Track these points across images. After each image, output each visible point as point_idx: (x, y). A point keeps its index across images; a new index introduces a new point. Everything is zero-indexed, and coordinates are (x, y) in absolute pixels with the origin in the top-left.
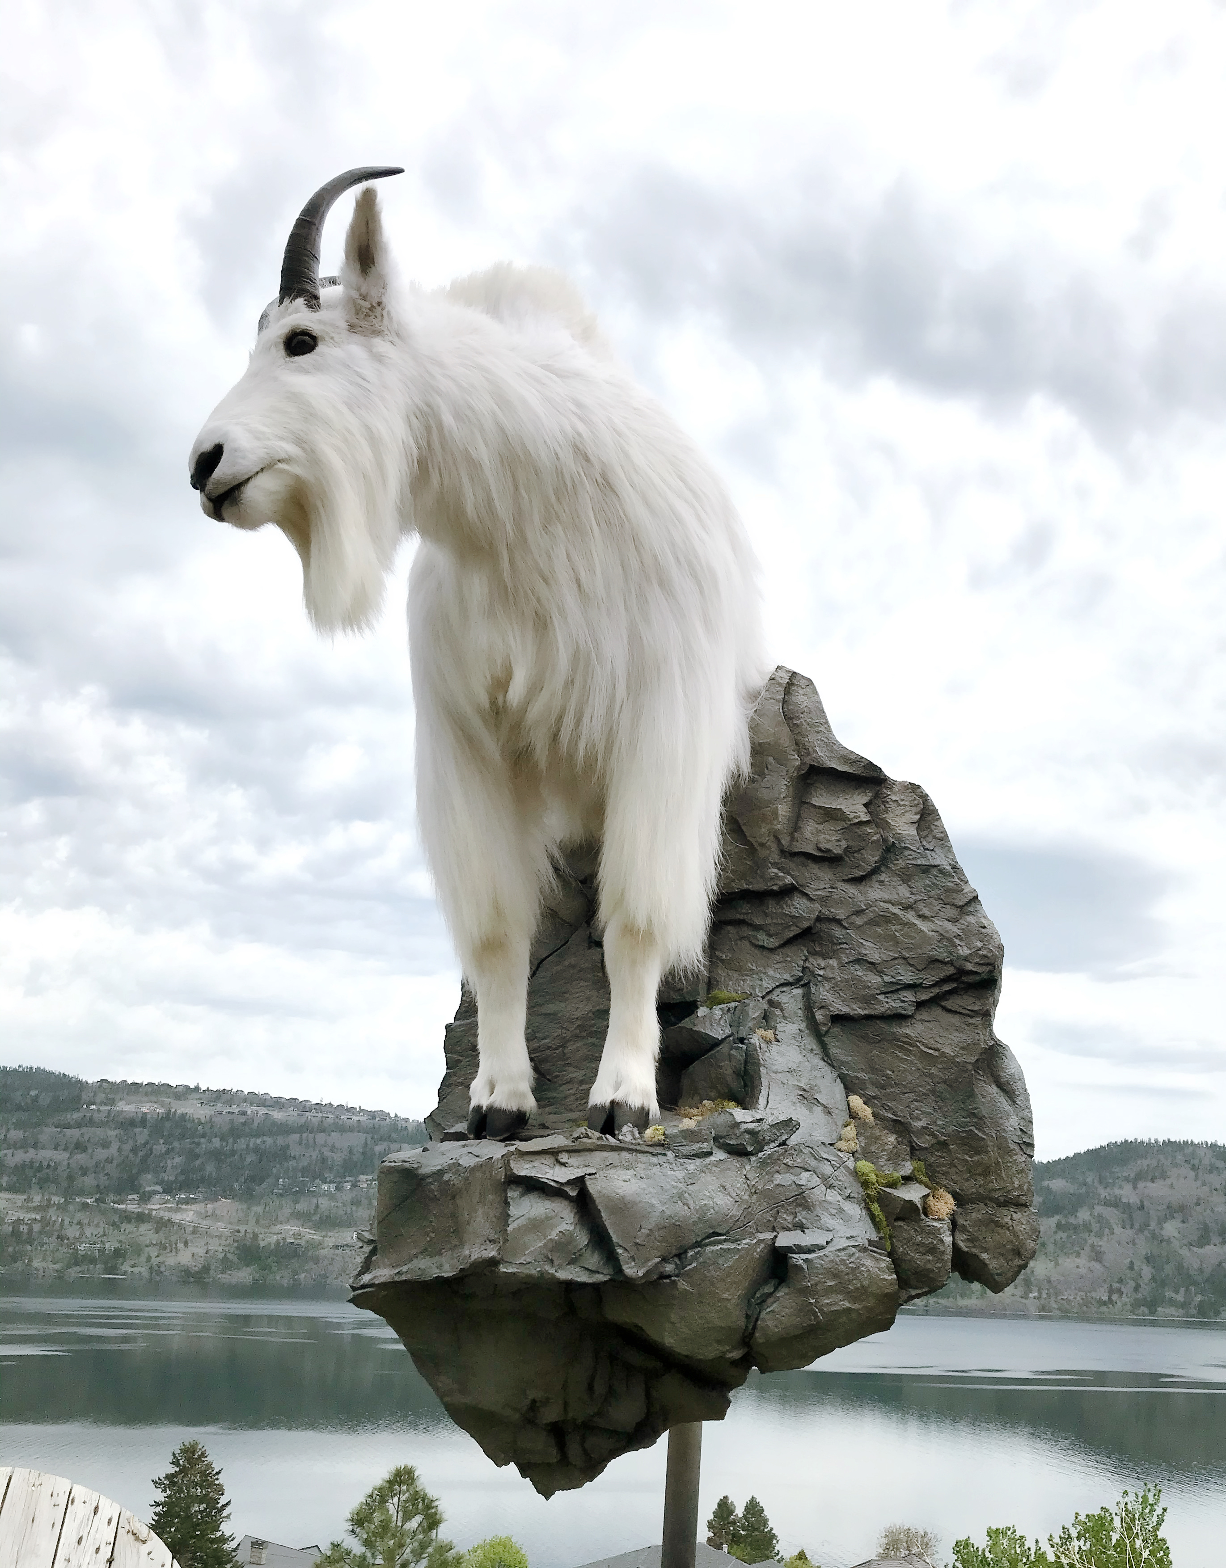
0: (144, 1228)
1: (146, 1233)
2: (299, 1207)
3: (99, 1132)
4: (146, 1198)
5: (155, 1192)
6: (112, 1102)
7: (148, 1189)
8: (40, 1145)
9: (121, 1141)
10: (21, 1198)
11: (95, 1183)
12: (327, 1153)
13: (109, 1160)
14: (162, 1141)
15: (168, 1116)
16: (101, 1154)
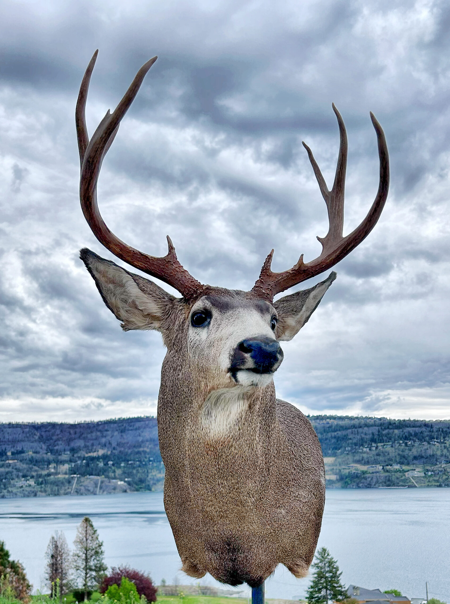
2: (355, 458)
12: (363, 436)
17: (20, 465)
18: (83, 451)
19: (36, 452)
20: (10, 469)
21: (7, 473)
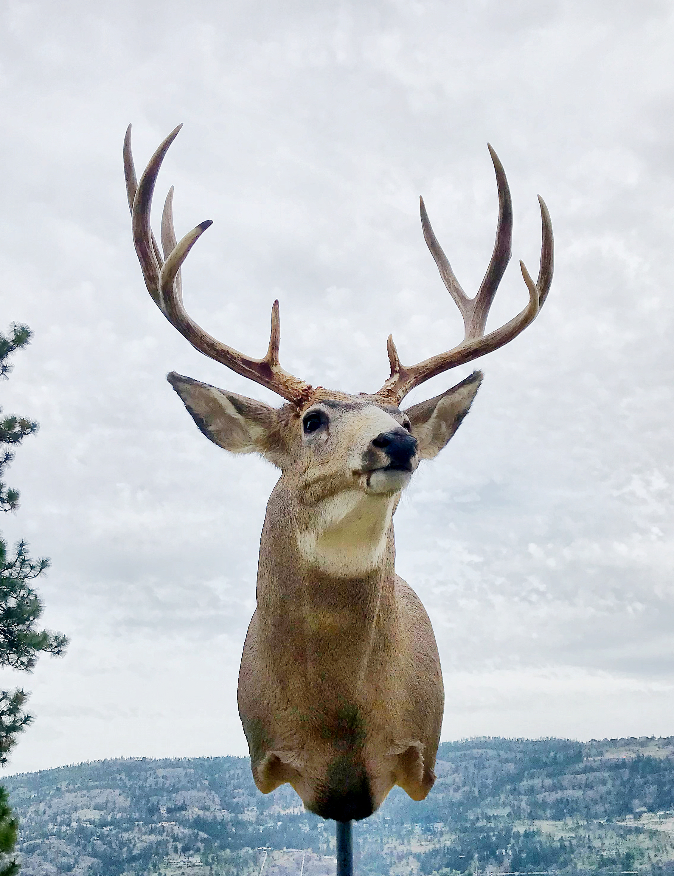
0: (641, 837)
1: (644, 841)
3: (598, 774)
4: (638, 816)
5: (644, 812)
6: (601, 754)
7: (637, 810)
8: (564, 787)
9: (613, 779)
10: (560, 824)
11: (603, 810)
13: (609, 793)
14: (639, 776)
15: (639, 759)
16: (603, 789)
17: (179, 830)
18: (277, 805)
19: (205, 808)
20: (164, 837)
21: (159, 843)
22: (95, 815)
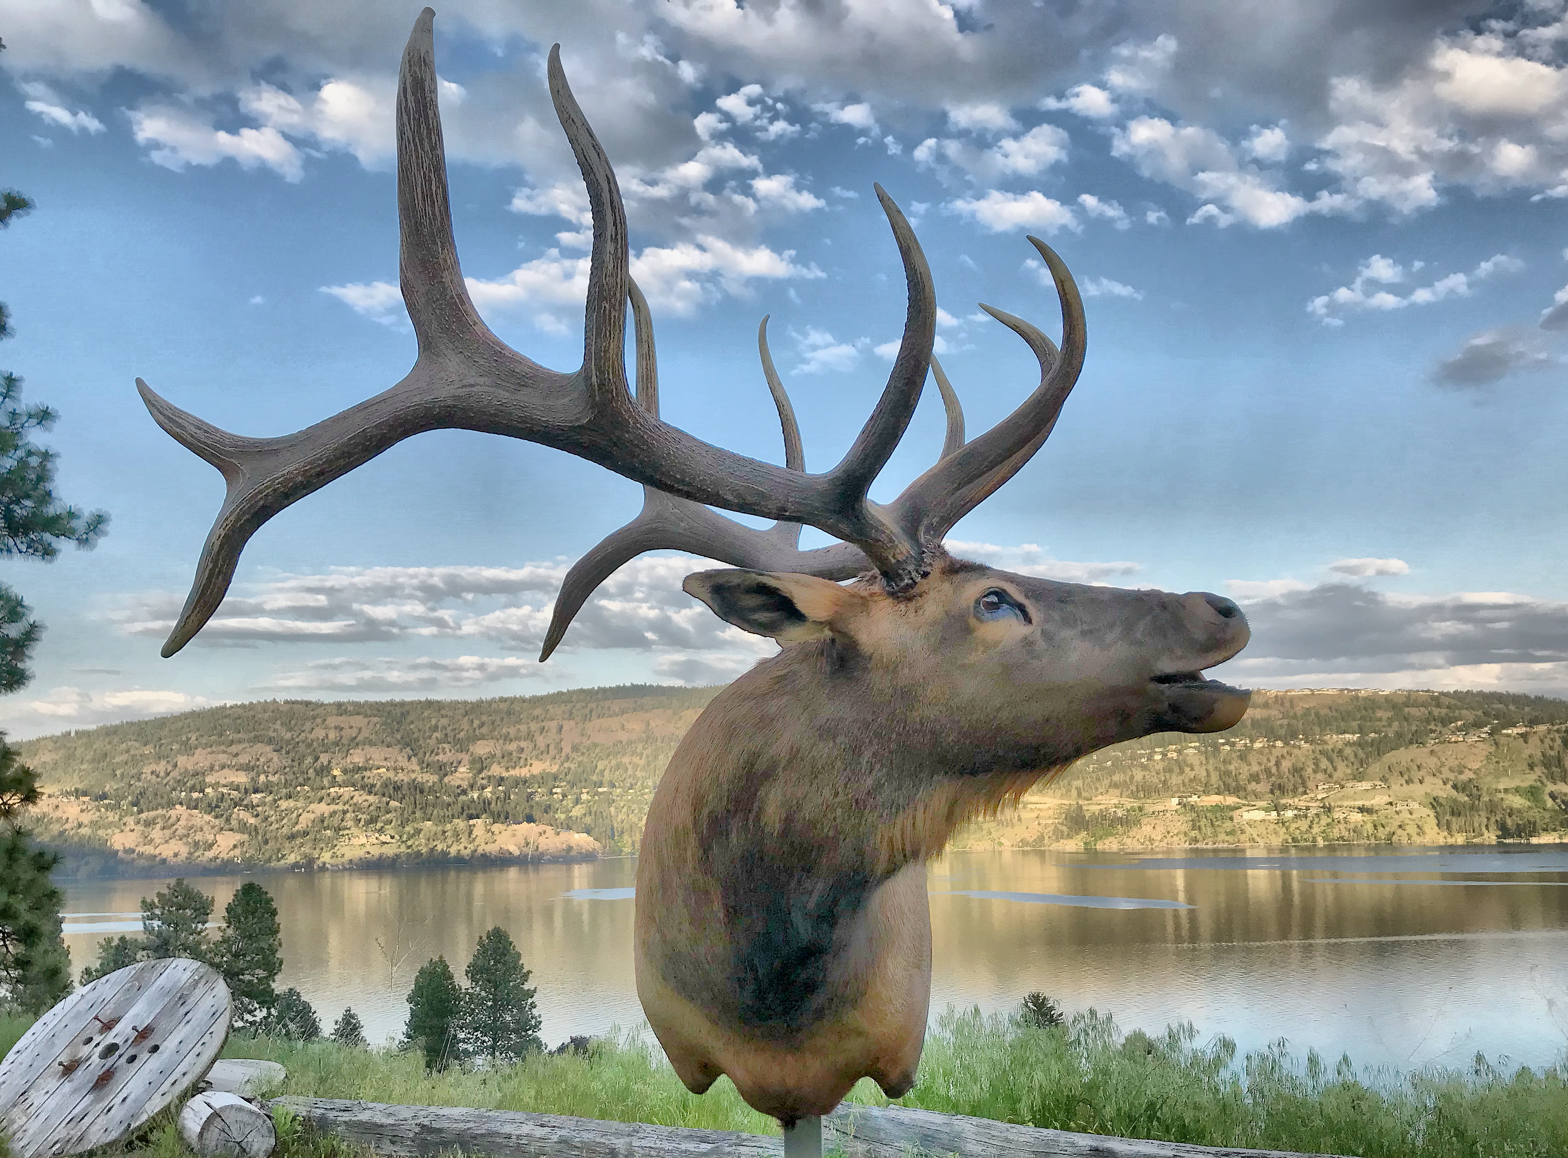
2: (1115, 778)
17: (361, 797)
18: (499, 763)
19: (395, 769)
20: (340, 807)
21: (333, 814)
22: (242, 778)
